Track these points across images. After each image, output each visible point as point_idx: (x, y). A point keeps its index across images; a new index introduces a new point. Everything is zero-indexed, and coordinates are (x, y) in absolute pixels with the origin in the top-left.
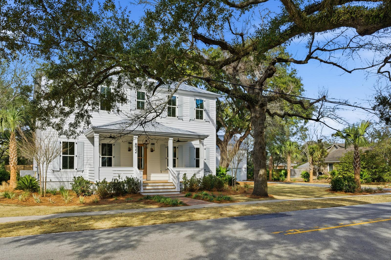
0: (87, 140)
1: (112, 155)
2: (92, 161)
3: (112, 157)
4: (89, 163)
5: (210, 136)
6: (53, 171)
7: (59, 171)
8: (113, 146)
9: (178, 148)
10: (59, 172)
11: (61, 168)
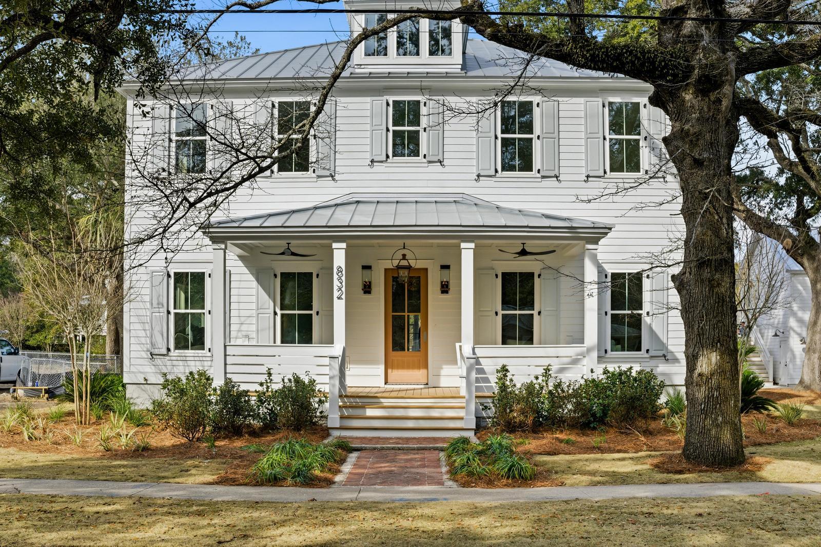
0: (240, 263)
1: (310, 308)
2: (254, 328)
3: (313, 312)
4: (244, 333)
5: (617, 228)
6: (152, 354)
7: (167, 355)
8: (315, 280)
9: (539, 276)
10: (168, 358)
11: (172, 346)
